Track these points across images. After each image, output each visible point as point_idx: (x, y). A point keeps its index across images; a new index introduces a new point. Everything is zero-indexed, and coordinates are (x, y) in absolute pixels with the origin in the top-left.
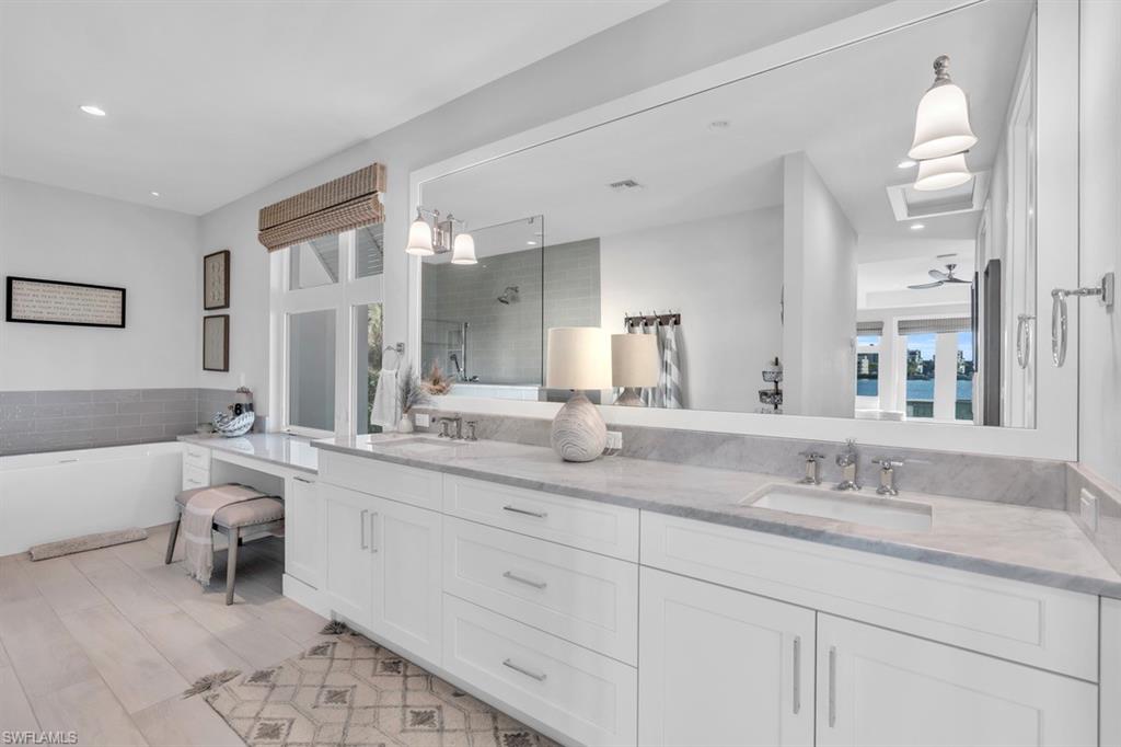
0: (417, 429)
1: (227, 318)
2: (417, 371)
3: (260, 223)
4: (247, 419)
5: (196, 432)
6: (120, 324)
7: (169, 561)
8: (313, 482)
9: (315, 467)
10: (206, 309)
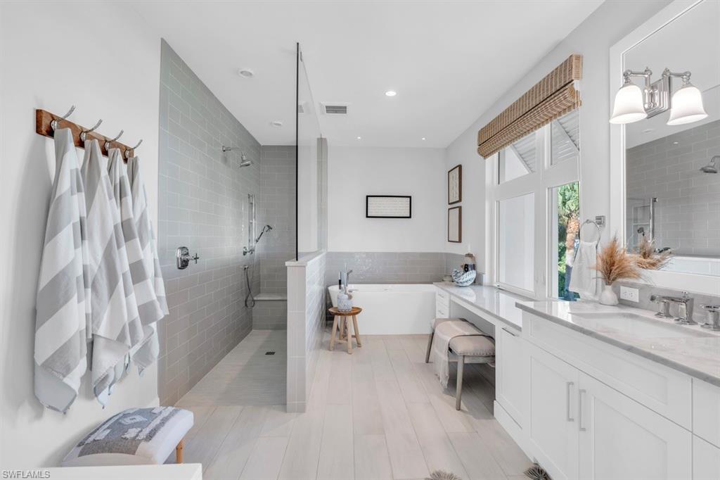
0: (622, 303)
1: (460, 208)
2: (622, 244)
3: (479, 140)
4: (471, 275)
5: (443, 280)
6: (409, 216)
7: (427, 362)
8: (518, 336)
9: (520, 324)
10: (449, 204)
